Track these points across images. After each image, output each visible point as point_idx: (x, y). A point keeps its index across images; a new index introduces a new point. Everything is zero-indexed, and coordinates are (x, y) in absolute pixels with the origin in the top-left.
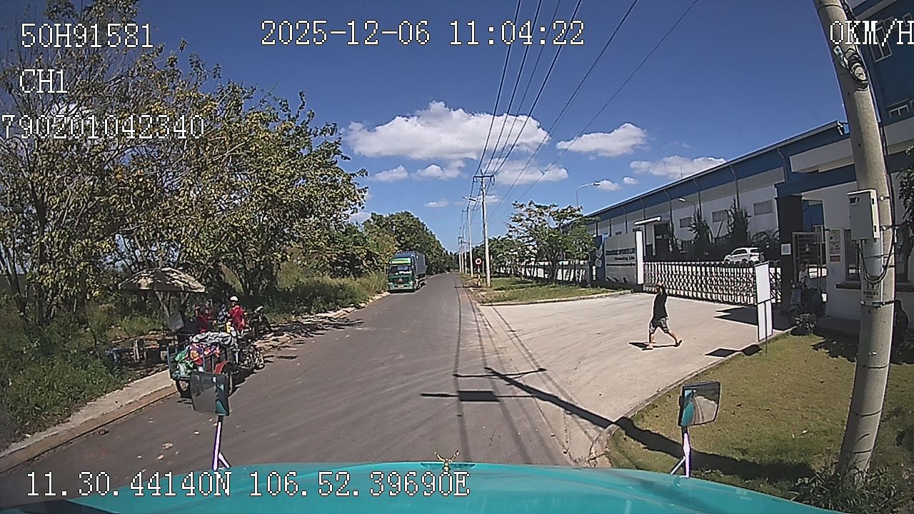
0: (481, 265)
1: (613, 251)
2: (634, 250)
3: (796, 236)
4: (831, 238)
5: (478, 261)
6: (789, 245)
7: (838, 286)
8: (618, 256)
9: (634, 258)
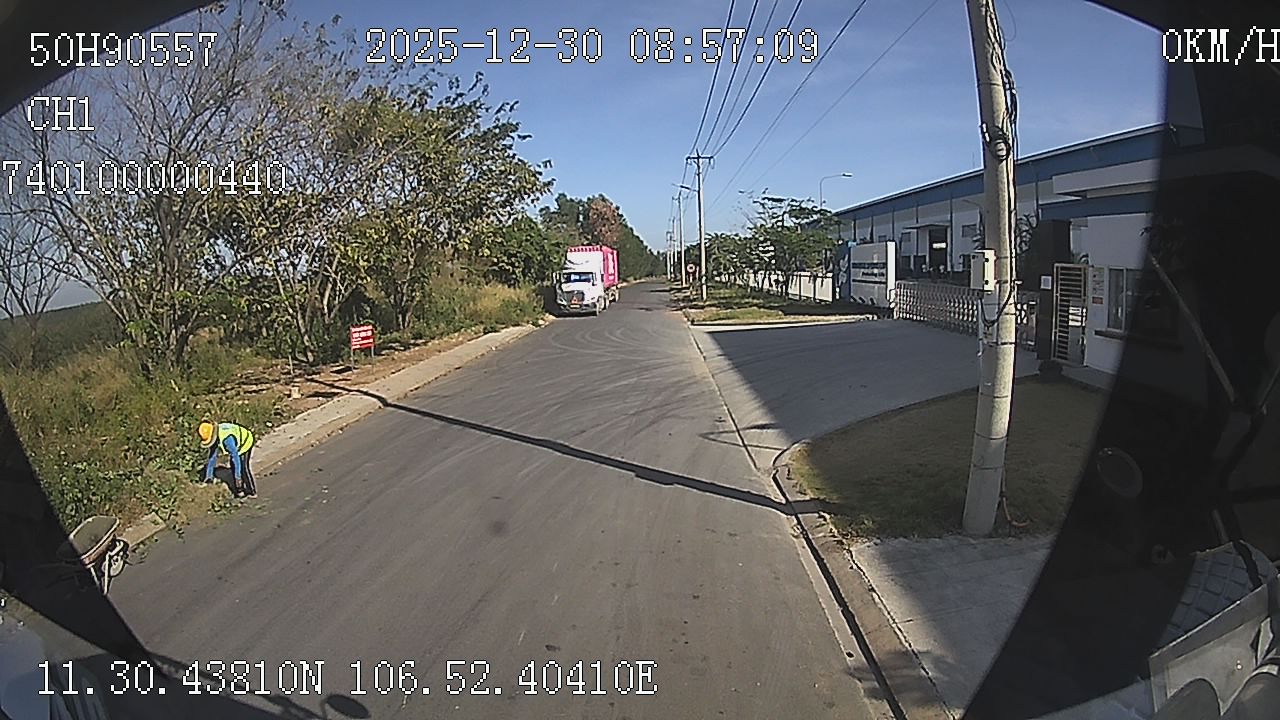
0: (694, 273)
1: (860, 264)
2: (885, 265)
3: (1057, 268)
4: (1095, 276)
5: (691, 268)
6: (1050, 278)
7: (1097, 333)
8: (866, 271)
9: (882, 275)
